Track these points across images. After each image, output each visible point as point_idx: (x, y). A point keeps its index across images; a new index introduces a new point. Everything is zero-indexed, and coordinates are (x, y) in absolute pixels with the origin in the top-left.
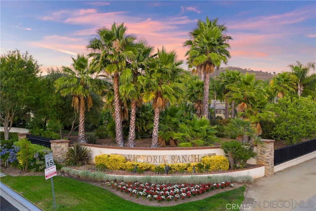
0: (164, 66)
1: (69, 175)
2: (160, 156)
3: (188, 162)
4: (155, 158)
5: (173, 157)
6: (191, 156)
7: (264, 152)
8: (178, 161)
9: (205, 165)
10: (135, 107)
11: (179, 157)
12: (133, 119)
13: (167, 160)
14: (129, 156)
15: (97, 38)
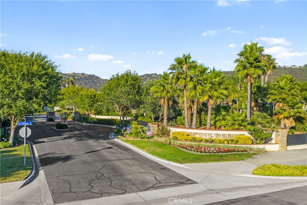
0: (214, 79)
1: (158, 141)
2: (208, 134)
3: (226, 138)
4: (206, 135)
5: (217, 135)
6: (228, 135)
7: (278, 135)
8: (220, 137)
9: (235, 140)
10: (196, 105)
11: (220, 135)
12: (195, 112)
13: (213, 137)
14: (190, 133)
15: (174, 64)
